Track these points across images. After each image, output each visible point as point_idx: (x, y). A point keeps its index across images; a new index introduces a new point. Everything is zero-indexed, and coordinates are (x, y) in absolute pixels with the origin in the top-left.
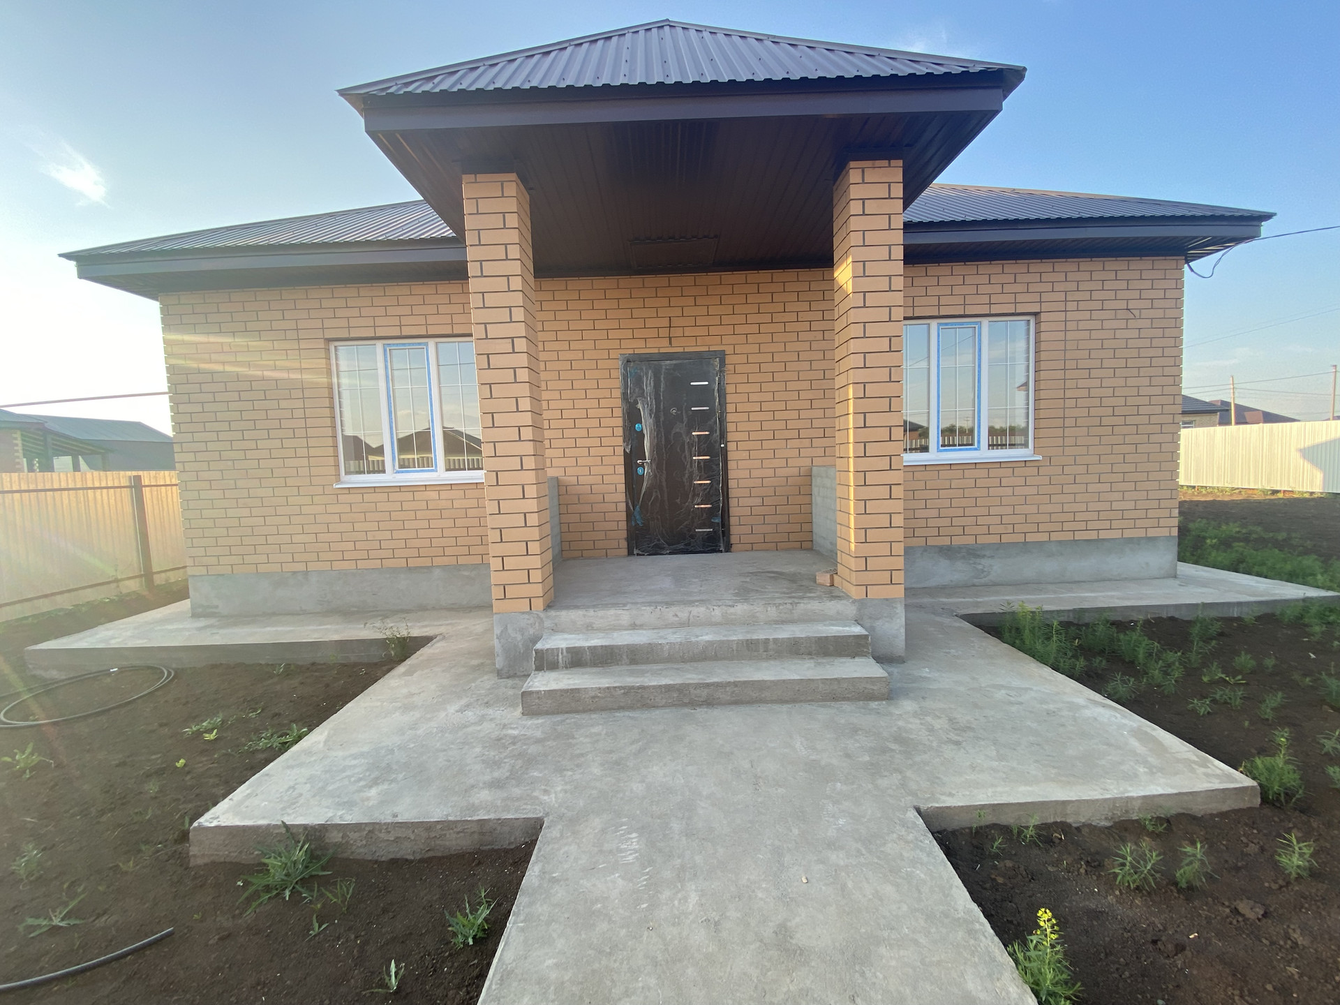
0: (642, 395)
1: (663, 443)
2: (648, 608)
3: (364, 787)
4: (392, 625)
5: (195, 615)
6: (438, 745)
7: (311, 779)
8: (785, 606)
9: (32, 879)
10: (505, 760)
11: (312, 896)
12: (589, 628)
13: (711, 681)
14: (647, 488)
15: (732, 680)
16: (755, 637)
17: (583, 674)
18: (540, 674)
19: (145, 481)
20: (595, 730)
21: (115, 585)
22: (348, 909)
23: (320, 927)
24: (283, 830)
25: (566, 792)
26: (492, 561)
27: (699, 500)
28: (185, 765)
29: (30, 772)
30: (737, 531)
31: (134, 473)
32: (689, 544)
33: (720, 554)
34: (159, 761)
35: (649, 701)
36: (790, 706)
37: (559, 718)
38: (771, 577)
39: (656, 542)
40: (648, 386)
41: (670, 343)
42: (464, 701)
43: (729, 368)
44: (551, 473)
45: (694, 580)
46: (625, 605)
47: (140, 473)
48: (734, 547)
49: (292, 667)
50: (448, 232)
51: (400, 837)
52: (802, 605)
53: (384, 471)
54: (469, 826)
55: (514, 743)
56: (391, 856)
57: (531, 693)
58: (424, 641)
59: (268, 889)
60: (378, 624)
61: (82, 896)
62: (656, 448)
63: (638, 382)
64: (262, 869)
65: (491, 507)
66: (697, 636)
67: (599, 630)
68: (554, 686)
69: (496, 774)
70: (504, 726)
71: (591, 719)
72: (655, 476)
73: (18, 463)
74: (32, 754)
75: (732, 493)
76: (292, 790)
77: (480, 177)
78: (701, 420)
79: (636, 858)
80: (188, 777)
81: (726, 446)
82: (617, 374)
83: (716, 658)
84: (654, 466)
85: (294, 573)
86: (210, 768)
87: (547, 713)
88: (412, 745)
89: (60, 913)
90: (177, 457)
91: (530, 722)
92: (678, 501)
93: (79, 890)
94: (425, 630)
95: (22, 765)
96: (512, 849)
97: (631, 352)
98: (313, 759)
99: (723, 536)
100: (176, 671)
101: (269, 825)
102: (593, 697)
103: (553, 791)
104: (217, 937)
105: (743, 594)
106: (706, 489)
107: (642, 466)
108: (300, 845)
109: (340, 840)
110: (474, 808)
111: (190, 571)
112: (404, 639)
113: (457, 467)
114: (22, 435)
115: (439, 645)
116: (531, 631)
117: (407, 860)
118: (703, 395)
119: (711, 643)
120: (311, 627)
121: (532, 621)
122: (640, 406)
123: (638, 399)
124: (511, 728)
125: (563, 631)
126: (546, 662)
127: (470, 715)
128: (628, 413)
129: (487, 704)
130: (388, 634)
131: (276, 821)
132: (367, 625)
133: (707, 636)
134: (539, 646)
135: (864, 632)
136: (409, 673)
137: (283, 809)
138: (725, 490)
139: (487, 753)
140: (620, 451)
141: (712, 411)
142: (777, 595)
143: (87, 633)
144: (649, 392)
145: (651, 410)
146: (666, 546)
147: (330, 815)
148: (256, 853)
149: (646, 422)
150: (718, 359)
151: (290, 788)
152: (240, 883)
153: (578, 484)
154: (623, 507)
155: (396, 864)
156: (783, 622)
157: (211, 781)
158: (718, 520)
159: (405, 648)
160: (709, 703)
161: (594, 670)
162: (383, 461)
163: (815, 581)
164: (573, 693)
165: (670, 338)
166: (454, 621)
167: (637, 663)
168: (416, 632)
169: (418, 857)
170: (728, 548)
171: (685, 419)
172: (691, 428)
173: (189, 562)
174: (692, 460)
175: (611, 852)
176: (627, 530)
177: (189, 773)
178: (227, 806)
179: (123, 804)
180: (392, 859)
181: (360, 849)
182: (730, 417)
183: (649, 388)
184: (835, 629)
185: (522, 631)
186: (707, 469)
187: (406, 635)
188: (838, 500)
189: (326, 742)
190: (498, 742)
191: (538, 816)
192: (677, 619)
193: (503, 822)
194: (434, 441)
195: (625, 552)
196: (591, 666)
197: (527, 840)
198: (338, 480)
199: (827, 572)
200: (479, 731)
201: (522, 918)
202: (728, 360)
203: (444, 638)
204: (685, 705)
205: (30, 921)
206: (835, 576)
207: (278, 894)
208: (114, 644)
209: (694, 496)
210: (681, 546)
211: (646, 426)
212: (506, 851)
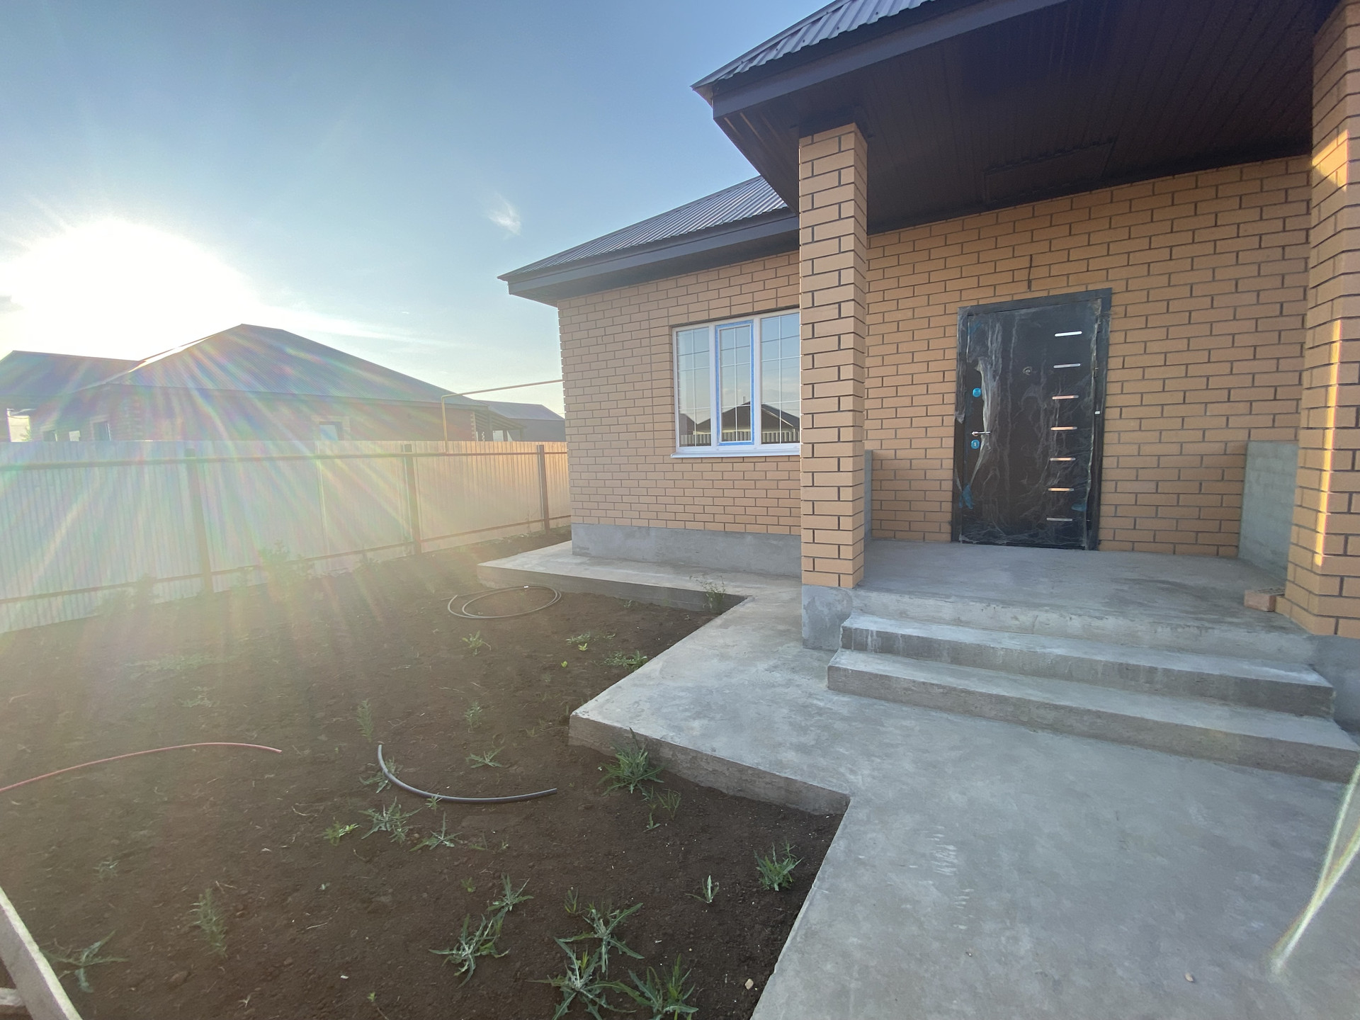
0: (985, 353)
1: (1009, 410)
2: (978, 604)
3: (690, 717)
4: (711, 581)
5: (575, 554)
6: (750, 697)
7: (650, 699)
8: (1187, 629)
9: (475, 726)
10: (812, 729)
11: (650, 797)
12: (903, 615)
13: (1062, 703)
14: (982, 465)
15: (1094, 709)
16: (1133, 661)
17: (894, 662)
18: (848, 652)
19: (547, 450)
20: (906, 723)
21: (527, 525)
22: (675, 817)
23: (654, 824)
24: (631, 736)
25: (874, 778)
26: (803, 532)
27: (1056, 482)
28: (567, 666)
29: (478, 651)
30: (1108, 523)
31: (540, 443)
32: (1036, 535)
33: (1080, 552)
34: (551, 659)
35: (973, 708)
36: (1182, 759)
37: (865, 701)
38: (1163, 589)
39: (989, 529)
40: (994, 343)
41: (1029, 287)
42: (772, 663)
43: (1117, 310)
44: (869, 446)
45: (1042, 579)
46: (948, 597)
47: (544, 443)
48: (1104, 545)
49: (637, 604)
50: (780, 203)
51: (717, 771)
52: (1216, 631)
53: (710, 445)
54: (777, 781)
55: (821, 715)
56: (709, 784)
57: (838, 669)
58: (738, 600)
59: (618, 779)
60: (700, 578)
61: (503, 747)
62: (999, 417)
63: (981, 338)
64: (615, 762)
65: (805, 479)
66: (1044, 647)
67: (914, 619)
68: (861, 667)
69: (803, 739)
70: (810, 695)
71: (902, 710)
72: (995, 450)
73: (473, 435)
74: (479, 638)
75: (1107, 474)
76: (637, 705)
77: (817, 137)
78: (1067, 381)
79: (955, 873)
80: (568, 676)
81: (1103, 413)
82: (954, 332)
83: (1069, 677)
84: (994, 439)
85: (640, 527)
86: (581, 673)
87: (853, 693)
88: (728, 691)
89: (490, 756)
90: (567, 431)
91: (836, 698)
92: (1025, 482)
93: (502, 742)
94: (737, 589)
95: (473, 645)
96: (815, 816)
97: (975, 303)
98: (651, 683)
99: (1088, 529)
100: (563, 593)
101: (621, 728)
102: (905, 689)
103: (860, 772)
104: (583, 806)
105: (1119, 603)
106: (1066, 469)
107: (978, 438)
108: (642, 751)
109: (671, 757)
110: (780, 764)
111: (573, 519)
112: (720, 595)
113: (772, 441)
114: (476, 415)
115: (749, 605)
116: (839, 608)
117: (721, 792)
118: (1074, 349)
119: (1065, 659)
120: (650, 574)
121: (839, 597)
122: (980, 368)
123: (979, 358)
124: (817, 699)
125: (873, 613)
126: (854, 641)
127: (778, 676)
128: (964, 377)
129: (793, 670)
130: (708, 588)
131: (625, 725)
132: (692, 578)
133: (1059, 650)
134: (847, 623)
135: (1324, 683)
136: (725, 626)
137: (631, 718)
138: (1097, 472)
139: (794, 717)
140: (950, 421)
141: (1084, 371)
142: (1173, 613)
143: (513, 558)
144: (994, 349)
145: (995, 371)
146: (1003, 534)
147: (665, 734)
148: (612, 748)
149: (987, 385)
150: (1099, 301)
151: (636, 702)
152: (600, 769)
153: (896, 459)
154: (948, 486)
155: (712, 792)
156: (1181, 650)
157: (583, 682)
158: (1081, 508)
159: (721, 604)
160: (1056, 728)
161: (907, 660)
162: (710, 435)
163: (1240, 600)
164: (883, 679)
165: (1029, 282)
166: (762, 586)
167: (960, 664)
168: (731, 590)
169: (731, 793)
170: (1095, 545)
171: (1043, 380)
172: (1052, 390)
173: (572, 513)
174: (1049, 433)
175: (923, 855)
176: (952, 513)
177: (569, 672)
178: (594, 704)
179: (529, 686)
180: (710, 788)
181: (685, 770)
182: (1112, 376)
183: (995, 345)
184: (1274, 671)
185: (829, 605)
186: (1068, 443)
187: (722, 592)
188: (1298, 491)
189: (661, 671)
190: (804, 709)
191: (845, 793)
192: (1017, 622)
193: (811, 788)
194: (753, 415)
195: (948, 537)
196: (903, 656)
197: (832, 812)
198: (674, 452)
199: (1264, 591)
200: (787, 693)
201: (826, 885)
202: (1116, 300)
203: (754, 600)
204: (1023, 724)
205: (473, 756)
206: (1279, 599)
207: (625, 786)
208: (527, 568)
209: (1048, 477)
210: (1024, 537)
211: (987, 391)
212: (811, 816)
